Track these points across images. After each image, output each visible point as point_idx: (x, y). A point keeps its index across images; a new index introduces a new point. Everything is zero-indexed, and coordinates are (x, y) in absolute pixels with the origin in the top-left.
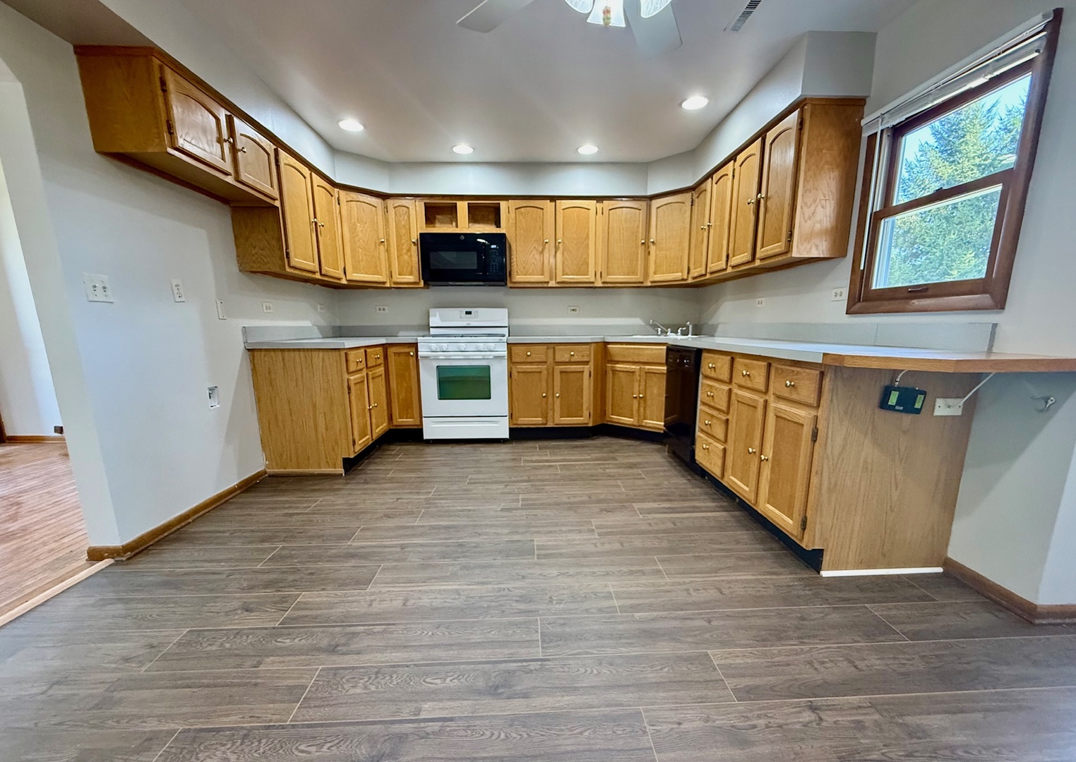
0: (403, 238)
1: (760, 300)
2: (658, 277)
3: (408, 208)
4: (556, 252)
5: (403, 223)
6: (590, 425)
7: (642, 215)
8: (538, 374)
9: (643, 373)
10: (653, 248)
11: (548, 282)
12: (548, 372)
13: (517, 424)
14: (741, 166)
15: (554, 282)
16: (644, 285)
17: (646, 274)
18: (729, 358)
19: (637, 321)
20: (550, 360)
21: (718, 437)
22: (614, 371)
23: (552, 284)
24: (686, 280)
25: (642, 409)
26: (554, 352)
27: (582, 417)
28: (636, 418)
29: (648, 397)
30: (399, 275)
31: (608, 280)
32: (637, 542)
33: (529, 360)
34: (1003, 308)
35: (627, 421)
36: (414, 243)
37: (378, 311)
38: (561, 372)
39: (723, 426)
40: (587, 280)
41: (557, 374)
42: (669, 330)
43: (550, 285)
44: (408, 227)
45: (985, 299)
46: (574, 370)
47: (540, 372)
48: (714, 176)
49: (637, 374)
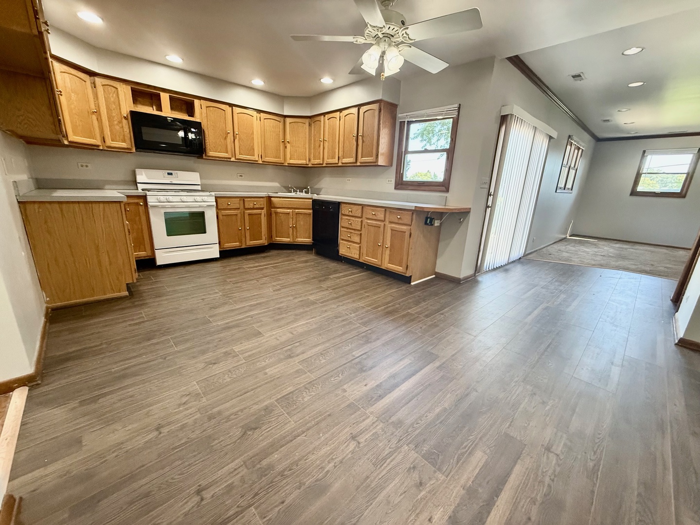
0: (113, 111)
1: (349, 179)
2: (292, 162)
3: (117, 89)
4: (234, 140)
5: (112, 100)
6: (266, 244)
7: (281, 124)
8: (234, 216)
9: (294, 214)
10: (288, 146)
11: (230, 158)
12: (241, 215)
13: (224, 248)
14: (345, 116)
15: (234, 158)
16: (284, 165)
17: (285, 159)
18: (361, 207)
19: (276, 184)
20: (242, 207)
21: (355, 241)
22: (276, 213)
23: (233, 159)
24: (308, 165)
25: (295, 233)
26: (244, 203)
27: (261, 240)
28: (292, 239)
29: (298, 226)
30: (112, 141)
31: (265, 160)
32: (349, 289)
33: (229, 207)
34: (448, 192)
35: (286, 240)
36: (125, 117)
37: (80, 167)
38: (249, 214)
39: (359, 237)
40: (254, 159)
41: (247, 217)
42: (298, 190)
43: (231, 160)
44: (117, 103)
45: (444, 188)
46: (256, 213)
47: (237, 215)
48: (326, 116)
49: (291, 214)
